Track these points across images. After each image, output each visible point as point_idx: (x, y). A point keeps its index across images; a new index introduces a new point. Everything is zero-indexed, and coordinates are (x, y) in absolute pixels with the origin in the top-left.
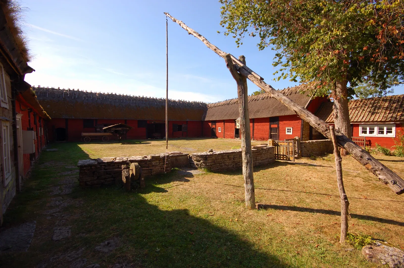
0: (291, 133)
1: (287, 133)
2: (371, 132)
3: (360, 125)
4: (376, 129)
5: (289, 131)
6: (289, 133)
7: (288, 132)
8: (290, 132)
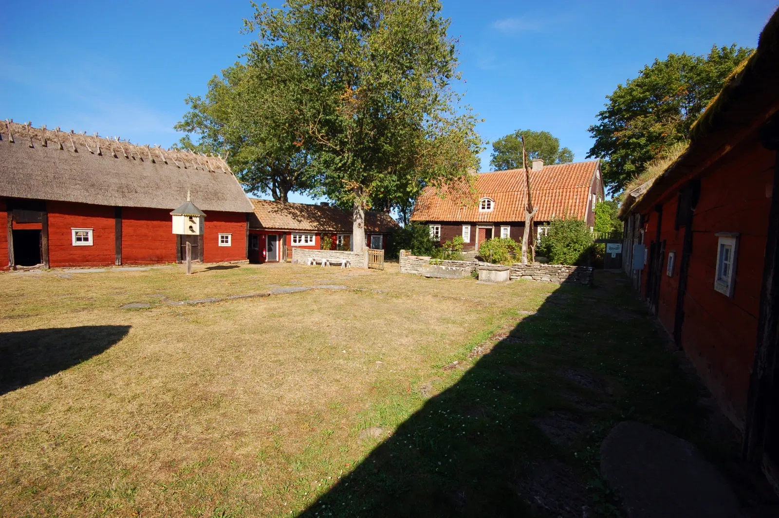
0: (229, 244)
1: (220, 244)
2: (300, 241)
3: (292, 233)
4: (303, 238)
5: (225, 239)
6: (225, 243)
7: (222, 242)
8: (227, 242)
